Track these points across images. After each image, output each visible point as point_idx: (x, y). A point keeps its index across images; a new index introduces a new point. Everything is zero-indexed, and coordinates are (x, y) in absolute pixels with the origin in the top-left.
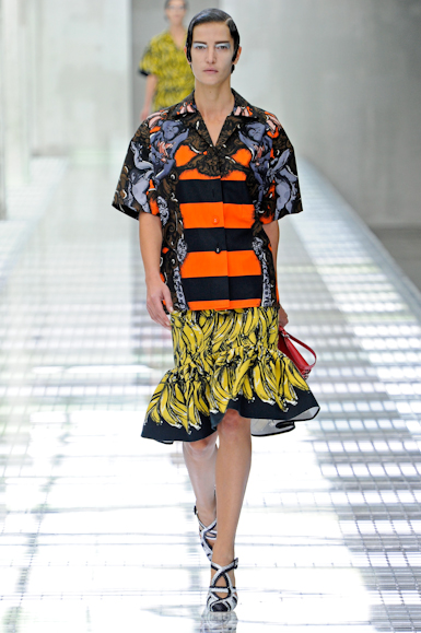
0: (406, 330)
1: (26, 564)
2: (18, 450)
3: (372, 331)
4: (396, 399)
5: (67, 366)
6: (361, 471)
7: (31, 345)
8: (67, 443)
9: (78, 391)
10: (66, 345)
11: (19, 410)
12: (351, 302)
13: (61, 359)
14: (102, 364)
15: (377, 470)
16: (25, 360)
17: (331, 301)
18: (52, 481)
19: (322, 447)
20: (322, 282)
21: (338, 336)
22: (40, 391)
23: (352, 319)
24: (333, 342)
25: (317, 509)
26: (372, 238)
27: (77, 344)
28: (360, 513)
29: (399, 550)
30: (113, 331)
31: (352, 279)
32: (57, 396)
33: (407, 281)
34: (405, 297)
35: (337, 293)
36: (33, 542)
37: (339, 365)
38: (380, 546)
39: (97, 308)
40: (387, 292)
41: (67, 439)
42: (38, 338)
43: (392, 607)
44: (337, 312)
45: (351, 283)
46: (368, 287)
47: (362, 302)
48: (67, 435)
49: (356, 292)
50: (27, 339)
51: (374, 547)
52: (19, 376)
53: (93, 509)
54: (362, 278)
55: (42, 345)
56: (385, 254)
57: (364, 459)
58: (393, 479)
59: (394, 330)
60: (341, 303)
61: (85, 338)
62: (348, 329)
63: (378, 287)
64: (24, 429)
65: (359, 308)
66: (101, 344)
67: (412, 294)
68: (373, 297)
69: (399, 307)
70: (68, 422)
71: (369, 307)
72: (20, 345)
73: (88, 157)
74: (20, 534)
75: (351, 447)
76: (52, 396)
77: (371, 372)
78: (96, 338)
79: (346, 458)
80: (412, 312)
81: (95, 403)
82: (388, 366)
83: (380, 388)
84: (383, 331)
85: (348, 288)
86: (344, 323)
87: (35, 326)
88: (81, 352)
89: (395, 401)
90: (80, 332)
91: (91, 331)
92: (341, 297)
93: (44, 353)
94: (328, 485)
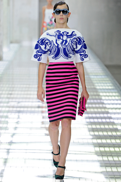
0: (114, 94)
1: (6, 158)
2: (5, 125)
3: (105, 94)
4: (111, 113)
5: (19, 102)
6: (101, 133)
7: (9, 96)
8: (18, 124)
9: (22, 109)
10: (19, 96)
11: (5, 114)
12: (99, 86)
13: (17, 100)
14: (29, 102)
15: (105, 133)
16: (7, 100)
17: (93, 85)
18: (14, 134)
19: (90, 126)
20: (91, 80)
21: (95, 95)
22: (11, 109)
23: (100, 91)
24: (94, 97)
25: (88, 144)
26: (105, 68)
27: (22, 96)
28: (100, 145)
29: (111, 156)
30: (32, 93)
31: (100, 79)
32: (16, 111)
33: (115, 80)
34: (114, 85)
35: (95, 83)
36: (8, 151)
37: (95, 104)
38: (106, 155)
39: (28, 86)
40: (109, 83)
41: (18, 123)
42: (11, 94)
43: (109, 172)
44: (95, 89)
45: (99, 81)
46: (104, 82)
47: (102, 86)
48: (18, 122)
49: (101, 83)
50: (8, 94)
51: (104, 155)
52: (5, 105)
53: (25, 143)
54: (102, 79)
55: (12, 96)
56: (109, 73)
57: (102, 130)
58: (110, 136)
59: (111, 94)
60: (96, 86)
61: (24, 94)
62: (98, 94)
63: (107, 82)
64: (7, 120)
65: (101, 87)
66: (28, 96)
67: (116, 84)
68: (105, 85)
69: (112, 87)
70: (19, 118)
71: (104, 87)
72: (6, 96)
73: (26, 43)
74: (5, 149)
75: (98, 127)
76: (14, 111)
77: (104, 106)
78: (27, 94)
79: (97, 130)
80: (116, 89)
81: (27, 113)
82: (109, 104)
83: (107, 110)
84: (108, 94)
85: (98, 82)
86: (97, 92)
87: (10, 91)
88: (23, 98)
89: (111, 114)
90: (23, 93)
91: (26, 93)
92: (96, 85)
93: (13, 98)
94: (91, 137)
